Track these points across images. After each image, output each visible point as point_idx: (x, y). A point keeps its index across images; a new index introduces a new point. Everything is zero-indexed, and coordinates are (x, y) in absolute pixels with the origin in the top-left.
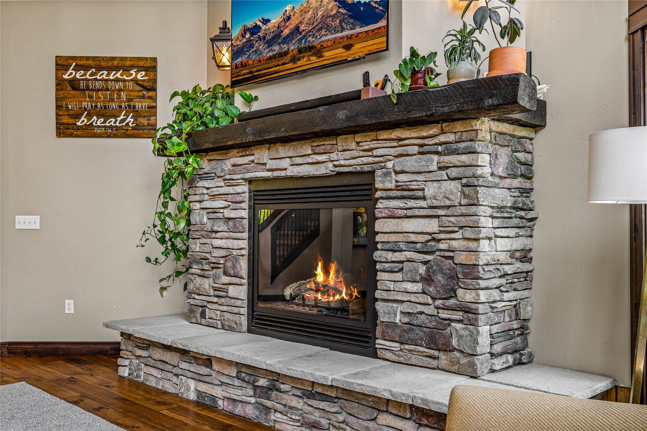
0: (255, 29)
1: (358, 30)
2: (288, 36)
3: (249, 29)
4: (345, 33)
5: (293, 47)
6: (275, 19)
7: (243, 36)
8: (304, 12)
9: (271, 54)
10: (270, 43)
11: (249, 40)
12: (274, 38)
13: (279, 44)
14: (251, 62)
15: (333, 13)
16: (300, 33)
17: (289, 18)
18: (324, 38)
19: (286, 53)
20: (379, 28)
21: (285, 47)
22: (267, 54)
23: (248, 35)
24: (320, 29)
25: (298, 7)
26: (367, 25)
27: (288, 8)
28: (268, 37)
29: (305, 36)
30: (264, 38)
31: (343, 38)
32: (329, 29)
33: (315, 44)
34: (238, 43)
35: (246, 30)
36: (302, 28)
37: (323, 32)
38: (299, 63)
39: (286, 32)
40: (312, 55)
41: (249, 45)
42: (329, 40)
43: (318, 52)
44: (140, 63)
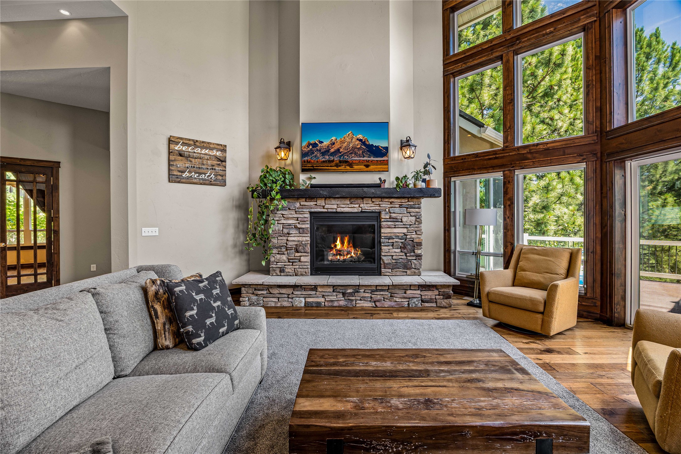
0: (315, 145)
1: (372, 159)
2: (333, 152)
3: (311, 144)
4: (365, 159)
5: (336, 159)
6: (326, 143)
7: (308, 147)
8: (342, 142)
9: (324, 159)
10: (323, 154)
11: (311, 150)
12: (325, 152)
13: (329, 155)
14: (313, 161)
15: (358, 147)
16: (340, 153)
17: (334, 144)
18: (354, 158)
19: (333, 161)
20: (384, 160)
21: (332, 158)
22: (321, 159)
23: (311, 147)
24: (351, 153)
25: (338, 139)
26: (377, 157)
27: (333, 138)
28: (322, 151)
29: (342, 155)
30: (320, 151)
31: (364, 160)
32: (356, 154)
33: (349, 160)
34: (305, 149)
35: (309, 144)
36: (341, 150)
37: (353, 155)
38: (339, 168)
39: (332, 150)
40: (347, 165)
41: (312, 152)
42: (356, 160)
43: (351, 165)
44: (218, 147)
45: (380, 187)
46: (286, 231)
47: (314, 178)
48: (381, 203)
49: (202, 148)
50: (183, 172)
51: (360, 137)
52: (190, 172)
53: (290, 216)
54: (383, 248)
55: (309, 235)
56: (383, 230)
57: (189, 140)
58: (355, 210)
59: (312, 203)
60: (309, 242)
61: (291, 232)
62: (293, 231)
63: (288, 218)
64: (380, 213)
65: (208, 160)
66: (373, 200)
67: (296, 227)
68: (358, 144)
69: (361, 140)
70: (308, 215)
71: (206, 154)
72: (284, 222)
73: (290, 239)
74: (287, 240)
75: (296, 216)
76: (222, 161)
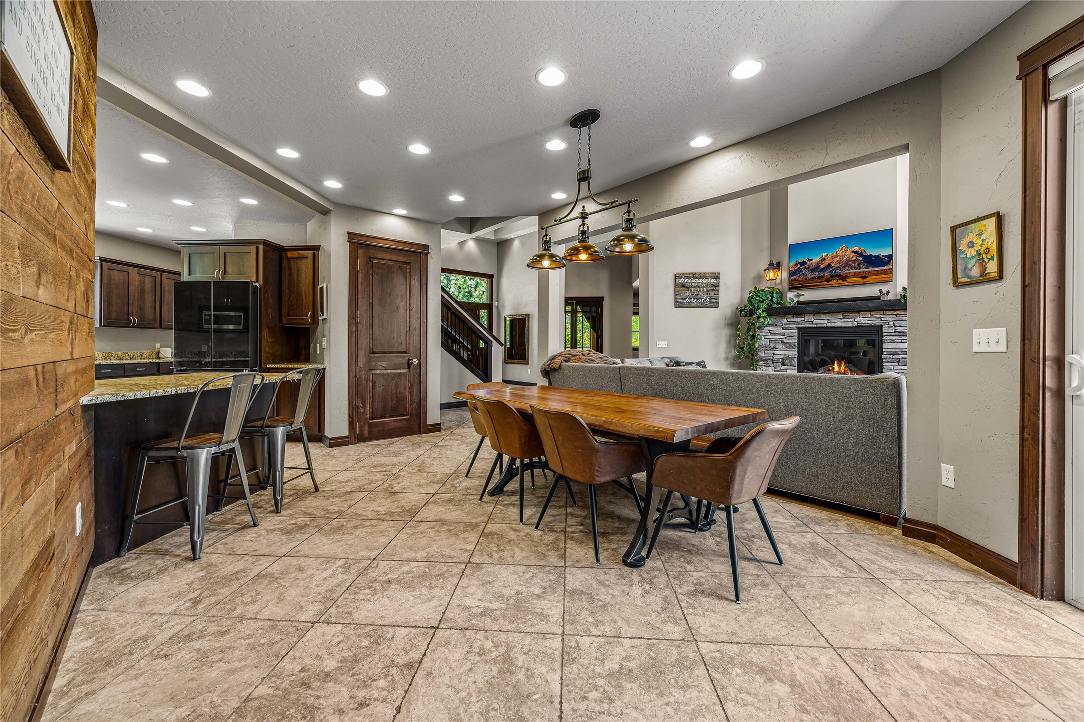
0: (804, 263)
1: (871, 269)
2: (824, 268)
3: (800, 263)
4: (861, 270)
5: (827, 274)
6: (816, 259)
7: (796, 266)
8: (834, 257)
9: (813, 276)
10: (812, 271)
11: (799, 268)
12: (815, 268)
13: (818, 272)
14: (800, 279)
15: (853, 259)
16: (832, 268)
17: (824, 259)
18: (848, 271)
19: (823, 277)
20: (886, 269)
21: (822, 274)
22: (810, 276)
23: (799, 266)
24: (844, 267)
25: (830, 255)
26: (877, 267)
27: (824, 255)
28: (811, 268)
29: (834, 269)
30: (809, 268)
31: (860, 272)
32: (850, 266)
33: (841, 274)
34: (793, 269)
35: (797, 263)
36: (833, 265)
37: (847, 268)
38: (830, 283)
39: (822, 266)
40: (840, 279)
41: (800, 270)
42: (850, 273)
43: (844, 278)
44: (713, 275)
45: (880, 299)
46: (772, 345)
47: (803, 295)
48: (882, 316)
49: (699, 278)
50: (685, 299)
51: (856, 248)
52: (690, 298)
53: (777, 332)
54: (884, 364)
55: (797, 349)
56: (884, 346)
57: (690, 273)
58: (850, 325)
59: (799, 319)
60: (796, 356)
61: (777, 347)
62: (780, 346)
63: (774, 334)
64: (881, 326)
65: (704, 287)
66: (872, 313)
67: (782, 342)
68: (853, 257)
69: (856, 252)
70: (796, 331)
71: (702, 283)
72: (771, 337)
73: (776, 352)
74: (774, 354)
75: (782, 331)
76: (716, 287)
